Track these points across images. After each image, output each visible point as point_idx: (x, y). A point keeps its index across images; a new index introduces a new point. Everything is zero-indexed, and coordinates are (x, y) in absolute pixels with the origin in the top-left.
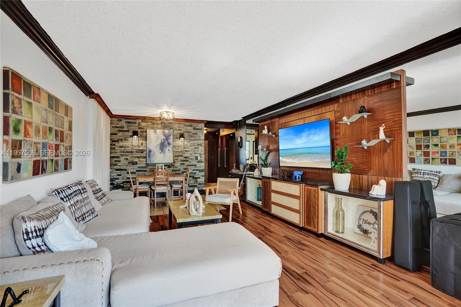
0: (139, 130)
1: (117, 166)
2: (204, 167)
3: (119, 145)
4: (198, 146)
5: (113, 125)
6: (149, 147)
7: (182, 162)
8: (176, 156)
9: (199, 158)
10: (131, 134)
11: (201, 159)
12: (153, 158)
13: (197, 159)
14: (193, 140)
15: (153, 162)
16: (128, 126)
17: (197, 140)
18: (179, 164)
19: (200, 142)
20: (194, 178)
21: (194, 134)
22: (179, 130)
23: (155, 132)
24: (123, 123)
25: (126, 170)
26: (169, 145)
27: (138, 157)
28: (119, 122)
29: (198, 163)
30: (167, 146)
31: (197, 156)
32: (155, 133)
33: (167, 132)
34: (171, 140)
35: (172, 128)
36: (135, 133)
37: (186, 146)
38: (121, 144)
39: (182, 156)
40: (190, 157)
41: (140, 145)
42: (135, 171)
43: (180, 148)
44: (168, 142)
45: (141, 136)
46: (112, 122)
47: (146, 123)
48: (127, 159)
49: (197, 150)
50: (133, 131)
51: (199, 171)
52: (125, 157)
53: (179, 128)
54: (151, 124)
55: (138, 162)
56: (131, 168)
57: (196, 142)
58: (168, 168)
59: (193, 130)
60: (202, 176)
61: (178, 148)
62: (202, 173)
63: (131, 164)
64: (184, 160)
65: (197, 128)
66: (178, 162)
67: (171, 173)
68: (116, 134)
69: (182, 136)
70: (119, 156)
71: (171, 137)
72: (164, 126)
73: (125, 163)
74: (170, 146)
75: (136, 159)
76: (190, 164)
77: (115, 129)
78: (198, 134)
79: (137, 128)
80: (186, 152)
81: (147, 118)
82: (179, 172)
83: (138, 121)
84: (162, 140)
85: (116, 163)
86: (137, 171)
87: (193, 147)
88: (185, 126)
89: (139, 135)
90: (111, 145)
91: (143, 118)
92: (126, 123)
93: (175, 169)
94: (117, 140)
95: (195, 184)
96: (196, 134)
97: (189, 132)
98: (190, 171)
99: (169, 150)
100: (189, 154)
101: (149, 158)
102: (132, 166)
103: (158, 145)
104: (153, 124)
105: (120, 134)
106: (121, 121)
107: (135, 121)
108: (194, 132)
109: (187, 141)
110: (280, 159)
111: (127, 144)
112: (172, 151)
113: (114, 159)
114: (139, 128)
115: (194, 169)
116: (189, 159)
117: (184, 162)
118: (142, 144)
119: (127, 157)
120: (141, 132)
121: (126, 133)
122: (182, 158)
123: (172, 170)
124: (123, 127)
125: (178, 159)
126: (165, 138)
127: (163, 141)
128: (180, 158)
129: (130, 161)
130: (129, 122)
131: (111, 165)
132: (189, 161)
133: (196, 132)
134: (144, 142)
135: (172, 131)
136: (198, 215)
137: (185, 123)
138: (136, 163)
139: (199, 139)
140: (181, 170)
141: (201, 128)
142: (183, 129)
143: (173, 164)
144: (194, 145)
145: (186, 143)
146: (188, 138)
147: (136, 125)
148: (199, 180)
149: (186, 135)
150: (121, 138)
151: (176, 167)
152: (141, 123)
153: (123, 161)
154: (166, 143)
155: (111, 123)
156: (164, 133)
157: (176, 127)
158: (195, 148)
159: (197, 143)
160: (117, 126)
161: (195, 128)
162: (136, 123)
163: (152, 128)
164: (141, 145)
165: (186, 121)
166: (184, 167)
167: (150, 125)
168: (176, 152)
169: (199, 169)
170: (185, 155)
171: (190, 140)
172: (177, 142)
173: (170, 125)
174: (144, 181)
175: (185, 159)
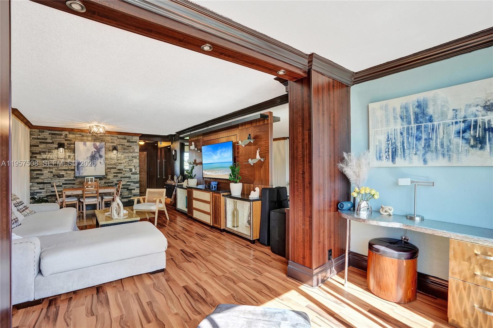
0: (66, 143)
1: (39, 180)
2: (139, 179)
3: (41, 157)
4: (133, 159)
5: (33, 137)
6: (78, 159)
7: (116, 175)
8: (108, 168)
9: (133, 170)
10: (57, 146)
11: (136, 171)
12: (82, 170)
13: (132, 171)
14: (127, 153)
15: (82, 174)
16: (53, 138)
17: (132, 153)
18: (112, 177)
19: (134, 155)
20: (128, 189)
21: (127, 146)
22: (112, 143)
23: (85, 144)
24: (46, 134)
25: (50, 183)
26: (100, 157)
27: (65, 170)
28: (40, 133)
29: (132, 175)
30: (98, 159)
31: (131, 168)
32: (84, 146)
33: (99, 144)
34: (103, 152)
35: (104, 141)
36: (61, 145)
37: (119, 159)
38: (44, 156)
39: (115, 168)
40: (123, 170)
41: (67, 157)
42: (61, 184)
43: (113, 160)
44: (99, 154)
45: (69, 148)
46: (32, 133)
47: (74, 135)
48: (52, 172)
49: (132, 162)
50: (58, 143)
51: (134, 182)
52: (48, 170)
53: (112, 141)
54: (81, 137)
55: (65, 175)
56: (57, 181)
57: (131, 154)
58: (99, 180)
59: (127, 142)
60: (137, 187)
61: (110, 160)
62: (137, 184)
63: (56, 177)
64: (117, 172)
65: (131, 140)
66: (111, 175)
67: (103, 185)
68: (38, 146)
69: (115, 148)
70: (42, 168)
71: (103, 150)
72: (95, 139)
73: (49, 176)
74: (102, 158)
75: (63, 172)
76: (124, 176)
77: (36, 140)
78: (132, 147)
79: (63, 140)
80: (119, 165)
81: (76, 130)
82: (112, 184)
83: (64, 133)
84: (92, 152)
85: (37, 176)
86: (63, 184)
87: (127, 160)
88: (118, 138)
89: (65, 147)
90: (31, 157)
91: (70, 130)
92: (49, 134)
93: (107, 181)
94: (39, 152)
95: (129, 196)
96: (131, 146)
97: (122, 145)
98: (124, 183)
99: (100, 163)
100: (122, 166)
101: (78, 170)
102: (58, 179)
103: (88, 157)
104: (83, 136)
105: (42, 146)
106: (44, 132)
107: (60, 133)
108: (127, 145)
109: (121, 154)
110: (203, 172)
111: (51, 156)
112: (104, 164)
113: (35, 172)
114: (66, 140)
115: (128, 181)
116: (122, 171)
117: (118, 174)
118: (69, 156)
119: (51, 170)
120: (68, 144)
121: (50, 145)
122: (115, 171)
123: (105, 182)
124: (46, 139)
125: (111, 171)
126: (96, 151)
127: (94, 153)
128: (113, 171)
129: (55, 174)
130: (53, 134)
131: (32, 178)
132: (123, 173)
133: (130, 145)
134: (72, 154)
135: (104, 143)
136: (119, 218)
137: (118, 135)
138: (63, 176)
139: (134, 152)
140: (114, 182)
141: (135, 141)
142: (116, 142)
143: (106, 176)
144: (128, 157)
145: (119, 155)
146: (121, 151)
147: (62, 137)
148: (133, 191)
149: (119, 147)
150: (43, 150)
151: (109, 179)
152: (68, 135)
153: (46, 174)
154: (97, 155)
155: (30, 134)
156: (94, 145)
157: (109, 139)
158: (130, 160)
159: (131, 156)
160: (39, 137)
161: (129, 140)
162: (62, 135)
163: (82, 140)
164: (69, 158)
165: (119, 134)
166: (118, 179)
167: (79, 137)
168: (108, 164)
169: (133, 180)
170: (119, 167)
171: (124, 152)
172: (109, 155)
173: (102, 137)
174: (72, 193)
175: (119, 171)
